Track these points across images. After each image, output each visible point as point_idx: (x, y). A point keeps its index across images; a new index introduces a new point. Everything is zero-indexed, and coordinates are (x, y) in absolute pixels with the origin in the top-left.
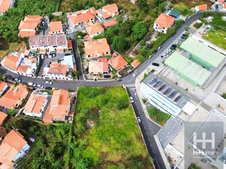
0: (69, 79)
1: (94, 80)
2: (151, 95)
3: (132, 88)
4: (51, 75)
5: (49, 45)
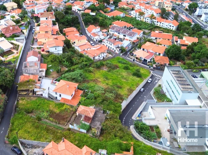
0: (116, 51)
1: (133, 60)
2: (167, 82)
3: (157, 77)
4: (107, 43)
5: (122, 33)
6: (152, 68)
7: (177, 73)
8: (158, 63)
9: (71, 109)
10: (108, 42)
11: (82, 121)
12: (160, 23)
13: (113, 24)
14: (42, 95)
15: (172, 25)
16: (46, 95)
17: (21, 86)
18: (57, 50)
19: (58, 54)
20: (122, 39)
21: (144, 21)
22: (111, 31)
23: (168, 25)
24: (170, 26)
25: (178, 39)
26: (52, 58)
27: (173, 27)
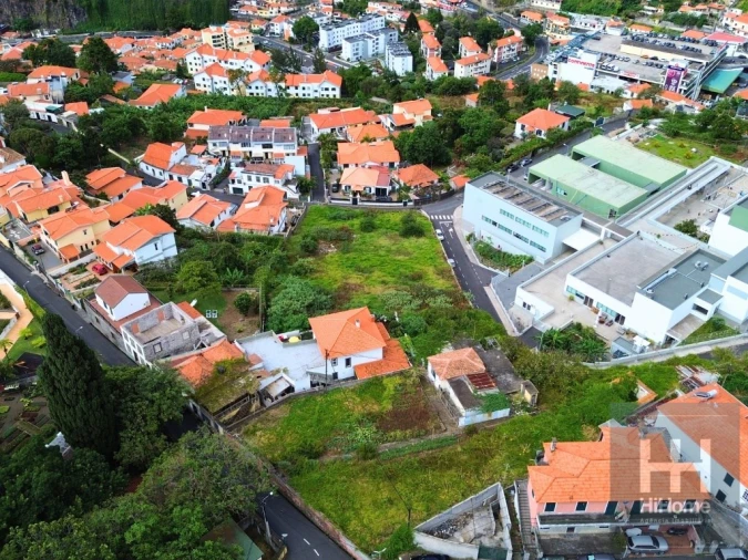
1: (351, 202)
2: (487, 219)
3: (443, 220)
4: (250, 179)
5: (255, 140)
6: (411, 204)
7: (500, 189)
8: (416, 187)
9: (409, 382)
10: (254, 177)
11: (476, 392)
12: (297, 88)
13: (191, 125)
14: (290, 389)
15: (330, 86)
16: (302, 385)
17: (214, 397)
18: (160, 250)
19: (167, 259)
20: (262, 158)
21: (248, 95)
22: (215, 145)
23: (319, 90)
24: (327, 89)
25: (380, 116)
26: (198, 276)
27: (334, 89)
